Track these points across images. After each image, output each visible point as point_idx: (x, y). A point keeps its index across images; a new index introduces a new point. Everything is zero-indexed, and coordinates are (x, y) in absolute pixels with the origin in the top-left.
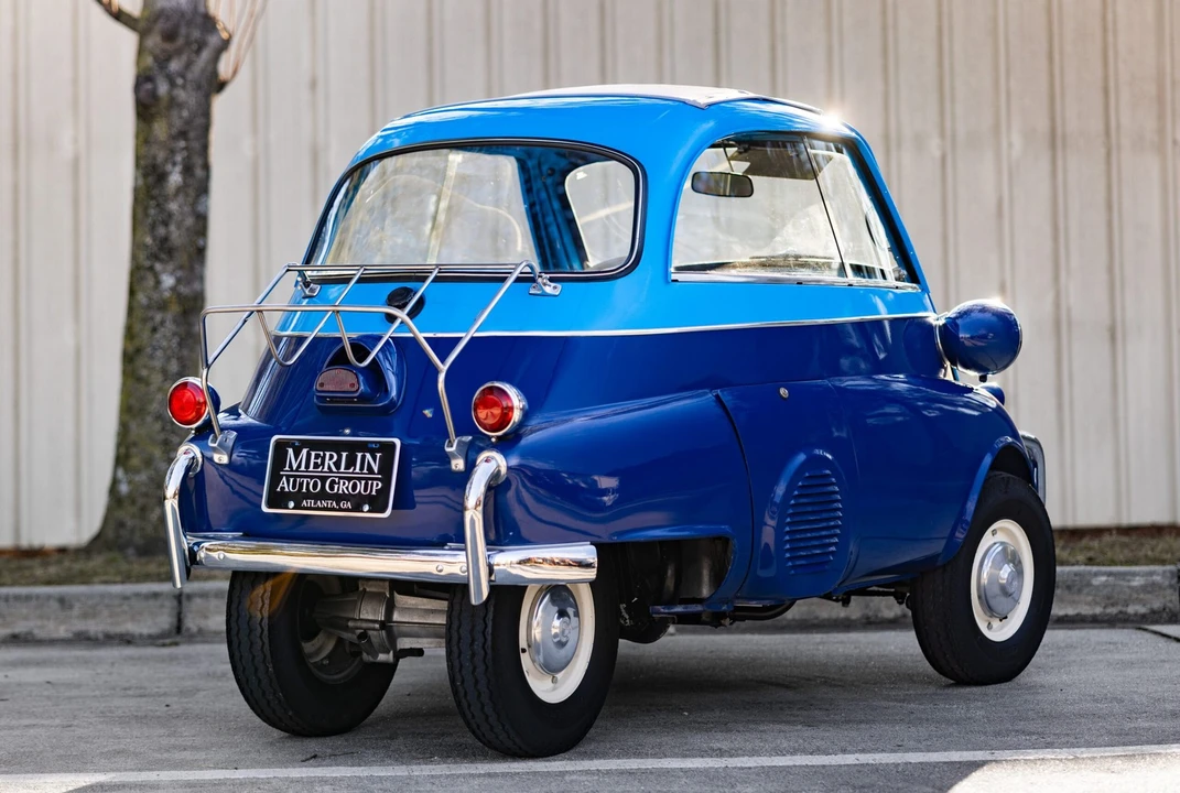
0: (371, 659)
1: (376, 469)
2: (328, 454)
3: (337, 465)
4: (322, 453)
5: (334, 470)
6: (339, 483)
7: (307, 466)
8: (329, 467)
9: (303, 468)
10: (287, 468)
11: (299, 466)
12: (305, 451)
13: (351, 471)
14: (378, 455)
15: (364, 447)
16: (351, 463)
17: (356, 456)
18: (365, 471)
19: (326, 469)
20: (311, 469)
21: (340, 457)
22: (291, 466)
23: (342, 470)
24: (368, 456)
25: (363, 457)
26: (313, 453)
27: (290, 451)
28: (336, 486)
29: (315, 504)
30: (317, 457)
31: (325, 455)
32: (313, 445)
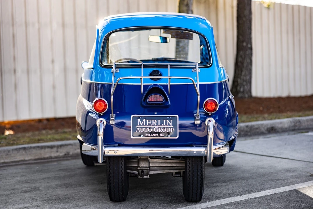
0: (141, 177)
1: (171, 124)
2: (153, 120)
3: (157, 124)
4: (151, 120)
5: (156, 125)
6: (158, 129)
7: (146, 124)
8: (154, 124)
9: (144, 125)
10: (139, 125)
11: (143, 124)
12: (144, 120)
13: (162, 125)
14: (171, 120)
15: (166, 118)
16: (162, 123)
17: (164, 121)
18: (167, 125)
19: (153, 125)
20: (148, 125)
21: (158, 121)
22: (140, 124)
23: (159, 125)
24: (168, 120)
25: (166, 122)
26: (148, 120)
27: (139, 120)
28: (158, 130)
29: (150, 135)
30: (149, 121)
31: (152, 121)
32: (147, 118)
